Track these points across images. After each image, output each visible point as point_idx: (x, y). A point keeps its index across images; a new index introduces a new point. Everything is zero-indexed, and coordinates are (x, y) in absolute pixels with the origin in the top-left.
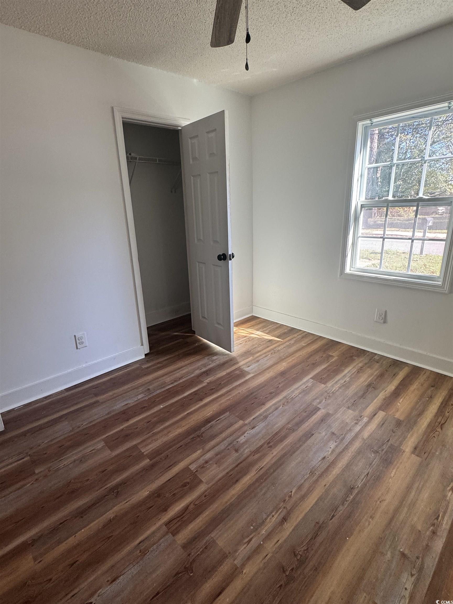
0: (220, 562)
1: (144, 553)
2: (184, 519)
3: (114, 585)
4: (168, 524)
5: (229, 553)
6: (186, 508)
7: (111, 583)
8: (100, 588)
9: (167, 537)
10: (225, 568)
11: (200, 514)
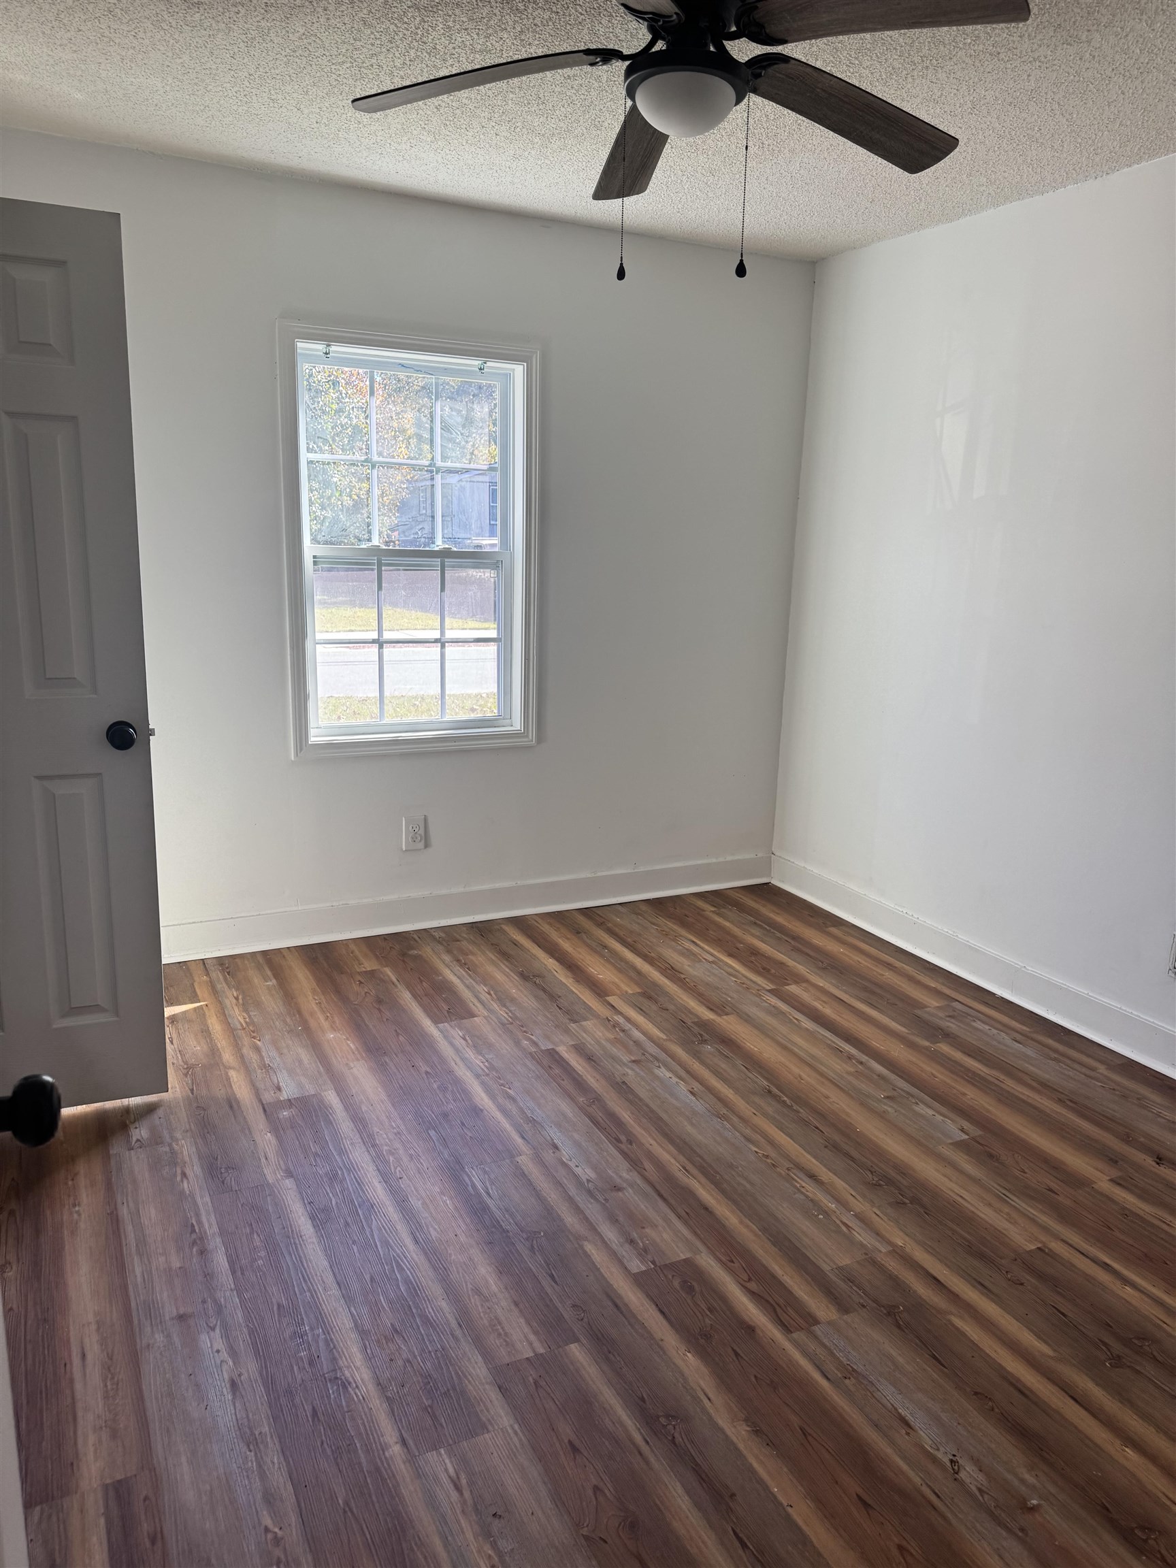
0: (881, 1268)
1: (850, 1372)
2: (781, 1302)
3: (916, 1424)
4: (786, 1329)
5: (866, 1254)
6: (753, 1295)
7: (913, 1430)
8: (923, 1447)
9: (819, 1333)
10: (892, 1265)
11: (774, 1277)
